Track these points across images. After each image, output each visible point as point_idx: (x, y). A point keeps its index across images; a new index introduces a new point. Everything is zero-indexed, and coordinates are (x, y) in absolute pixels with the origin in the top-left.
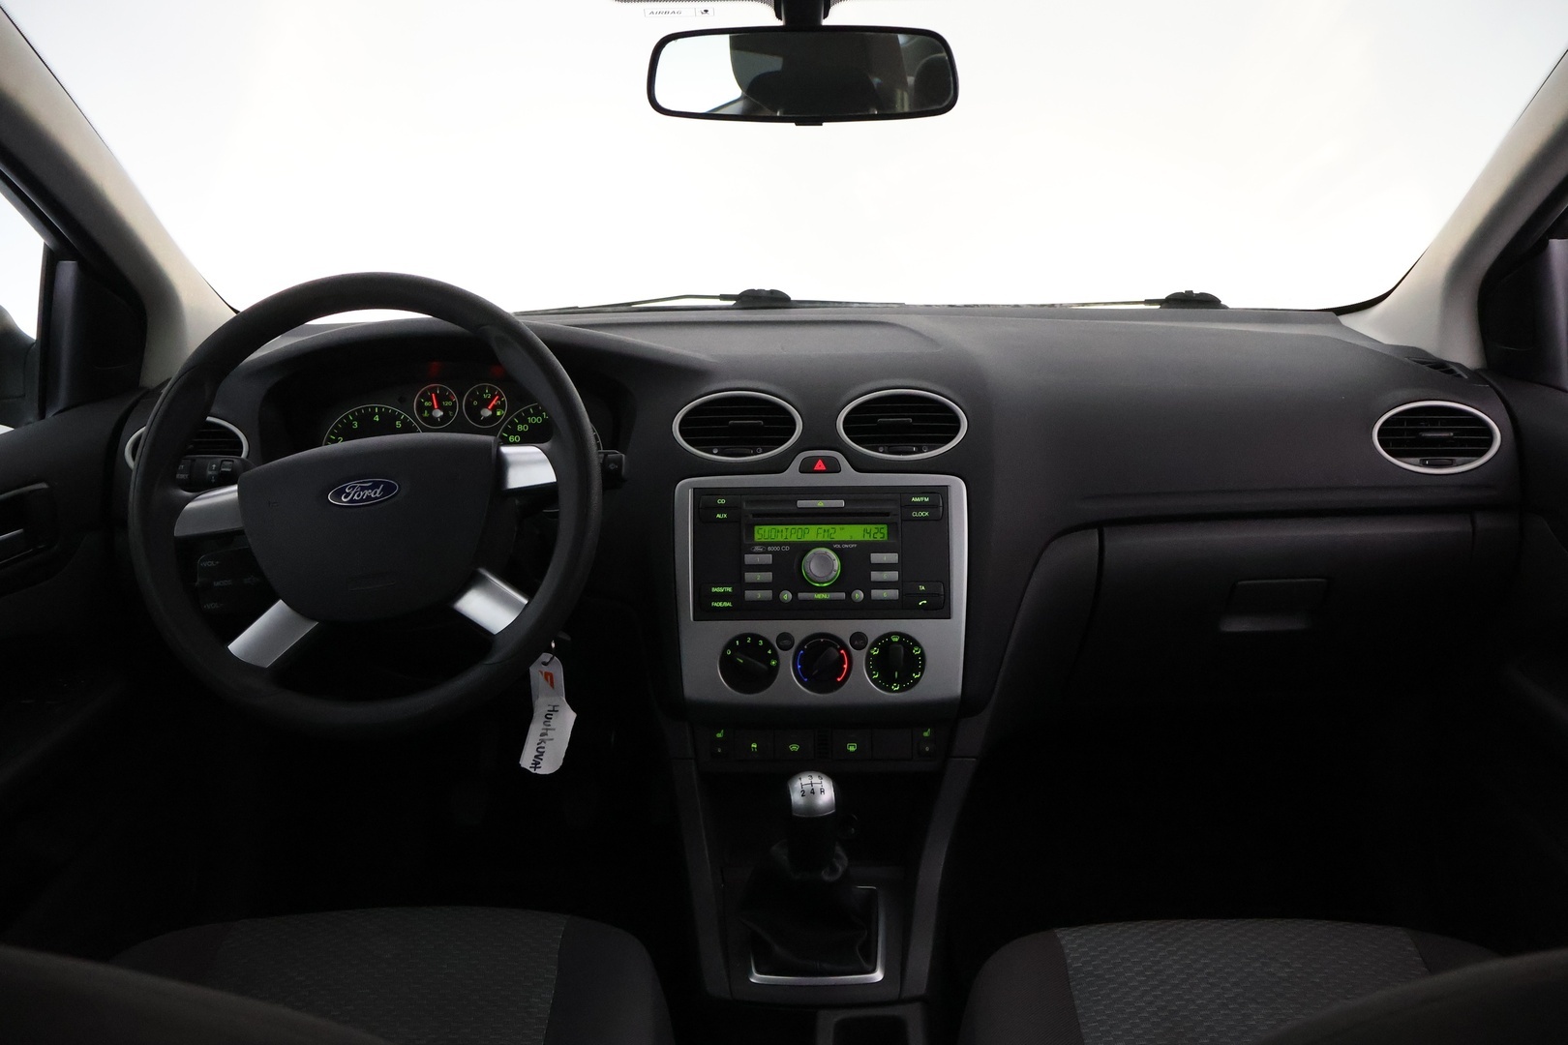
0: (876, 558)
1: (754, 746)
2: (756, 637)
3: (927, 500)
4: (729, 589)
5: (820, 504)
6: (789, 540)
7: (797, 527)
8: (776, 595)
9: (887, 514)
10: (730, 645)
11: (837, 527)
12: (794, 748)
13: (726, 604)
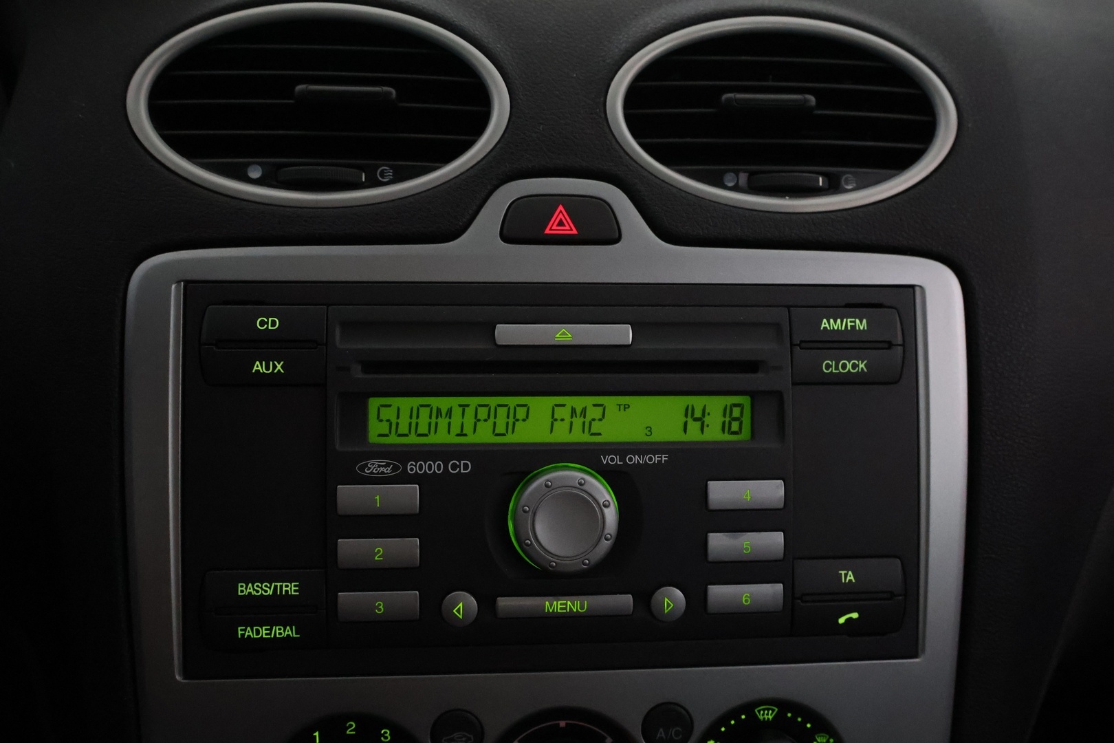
0: (722, 492)
2: (372, 720)
3: (862, 325)
4: (291, 588)
5: (564, 334)
6: (471, 439)
7: (493, 401)
8: (434, 604)
9: (751, 366)
11: (611, 402)
13: (280, 632)
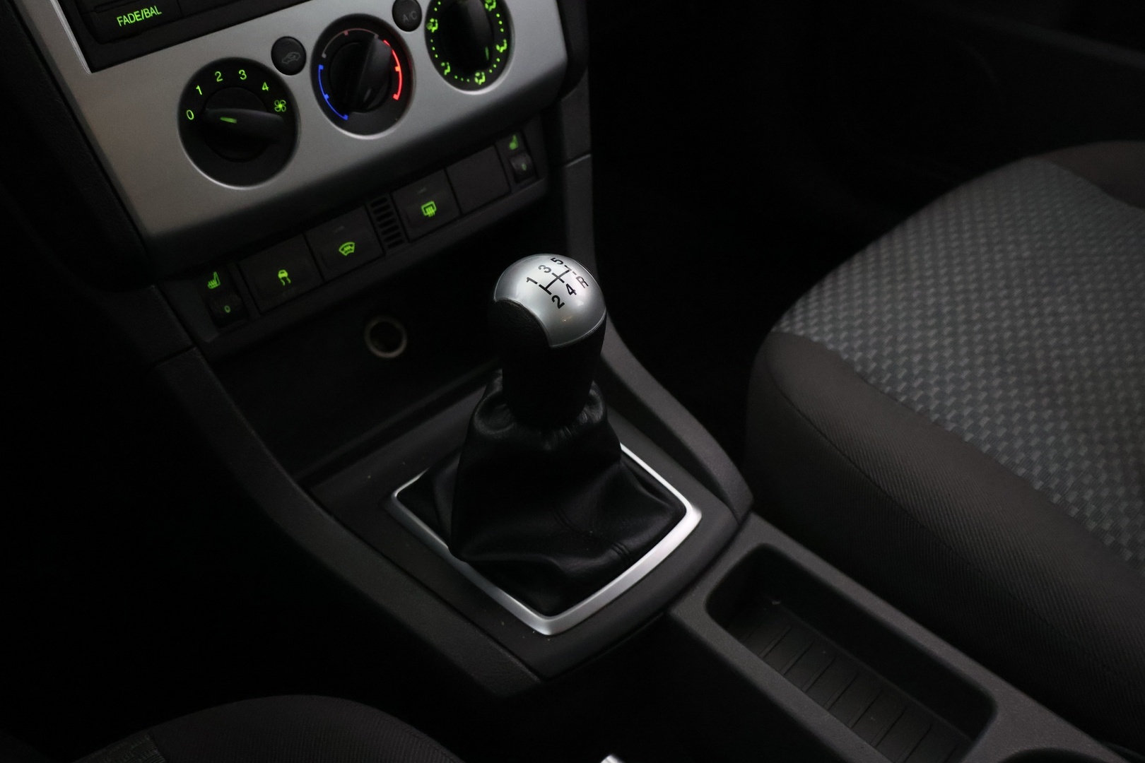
1: (283, 274)
2: (230, 65)
10: (188, 97)
12: (348, 248)
13: (147, 13)
